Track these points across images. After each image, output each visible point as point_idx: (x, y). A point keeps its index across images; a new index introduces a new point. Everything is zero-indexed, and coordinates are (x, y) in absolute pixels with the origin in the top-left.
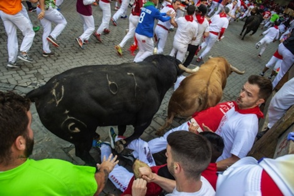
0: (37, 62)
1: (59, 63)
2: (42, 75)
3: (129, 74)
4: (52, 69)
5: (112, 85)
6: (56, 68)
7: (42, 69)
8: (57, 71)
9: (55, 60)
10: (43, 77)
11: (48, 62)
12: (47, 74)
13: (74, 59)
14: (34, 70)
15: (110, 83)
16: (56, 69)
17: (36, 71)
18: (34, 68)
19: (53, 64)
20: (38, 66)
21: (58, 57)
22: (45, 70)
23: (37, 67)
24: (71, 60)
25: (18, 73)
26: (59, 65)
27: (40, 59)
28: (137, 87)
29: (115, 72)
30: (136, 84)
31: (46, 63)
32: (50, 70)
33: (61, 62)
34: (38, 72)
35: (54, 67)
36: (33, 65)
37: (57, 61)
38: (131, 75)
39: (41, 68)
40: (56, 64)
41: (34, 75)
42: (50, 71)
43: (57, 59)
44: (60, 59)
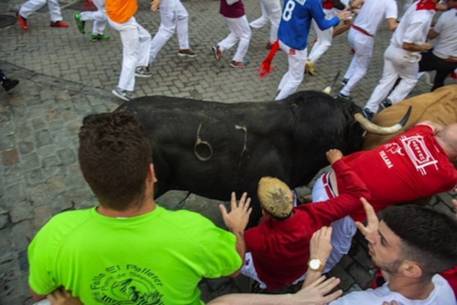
0: (194, 76)
1: (222, 78)
2: (200, 94)
3: (238, 127)
4: (214, 86)
5: (202, 145)
6: (218, 84)
7: (200, 86)
8: (219, 89)
9: (217, 73)
10: (201, 96)
11: (208, 76)
12: (207, 92)
13: (244, 72)
14: (190, 86)
15: (199, 141)
16: (219, 86)
17: (192, 88)
18: (190, 84)
19: (216, 79)
20: (195, 81)
21: (222, 70)
22: (204, 86)
23: (193, 83)
24: (239, 73)
25: (170, 90)
26: (223, 80)
27: (198, 71)
28: (245, 151)
29: (216, 121)
30: (245, 148)
31: (206, 77)
32: (210, 87)
33: (226, 76)
34: (195, 90)
35: (217, 84)
36: (189, 80)
37: (220, 74)
38: (242, 130)
39: (198, 84)
40: (219, 79)
41: (191, 93)
42: (210, 89)
43: (221, 72)
44: (224, 71)
